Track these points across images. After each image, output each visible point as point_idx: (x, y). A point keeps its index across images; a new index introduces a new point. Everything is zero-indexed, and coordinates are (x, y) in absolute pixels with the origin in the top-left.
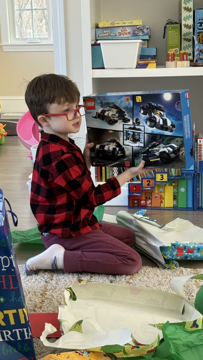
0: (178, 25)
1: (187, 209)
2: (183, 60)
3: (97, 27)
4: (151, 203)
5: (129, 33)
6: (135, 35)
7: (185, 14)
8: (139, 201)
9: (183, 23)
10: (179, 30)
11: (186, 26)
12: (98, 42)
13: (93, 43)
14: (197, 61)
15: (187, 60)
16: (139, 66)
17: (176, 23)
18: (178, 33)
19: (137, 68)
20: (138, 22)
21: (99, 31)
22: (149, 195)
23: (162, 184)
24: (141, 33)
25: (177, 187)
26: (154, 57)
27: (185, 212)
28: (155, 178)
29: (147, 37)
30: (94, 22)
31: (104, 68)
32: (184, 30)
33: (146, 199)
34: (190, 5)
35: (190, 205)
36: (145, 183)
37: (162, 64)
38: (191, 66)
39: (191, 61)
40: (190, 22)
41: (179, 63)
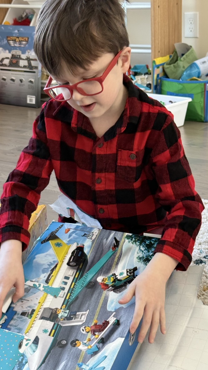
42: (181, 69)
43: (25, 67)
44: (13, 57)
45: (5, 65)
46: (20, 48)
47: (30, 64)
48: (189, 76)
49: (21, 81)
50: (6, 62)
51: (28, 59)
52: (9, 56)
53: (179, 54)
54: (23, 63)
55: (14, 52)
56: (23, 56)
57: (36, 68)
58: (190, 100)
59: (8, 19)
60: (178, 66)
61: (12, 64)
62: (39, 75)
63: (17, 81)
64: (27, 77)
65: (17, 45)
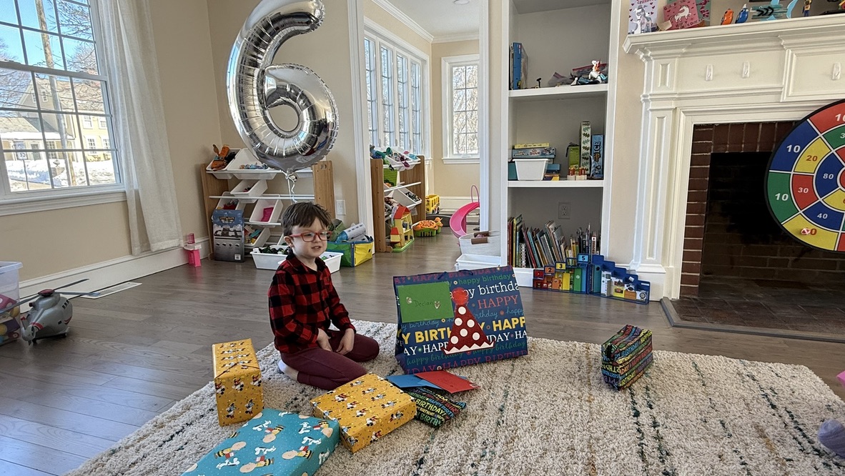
0: (578, 147)
1: (581, 292)
2: (582, 174)
3: (513, 148)
4: (551, 286)
5: (539, 153)
6: (543, 155)
7: (584, 139)
8: (542, 283)
9: (582, 145)
10: (578, 151)
11: (585, 148)
12: (514, 160)
13: (510, 160)
14: (593, 175)
15: (584, 174)
16: (545, 179)
17: (577, 145)
18: (578, 153)
19: (543, 180)
20: (546, 145)
21: (515, 152)
22: (550, 279)
23: (561, 272)
24: (548, 153)
25: (573, 274)
26: (558, 172)
27: (579, 295)
28: (555, 267)
29: (553, 156)
30: (511, 144)
31: (517, 180)
32: (583, 151)
33: (548, 283)
34: (589, 132)
35: (584, 290)
36: (547, 270)
37: (563, 177)
38: (588, 179)
39: (588, 175)
40: (588, 145)
41: (578, 177)
42: (336, 235)
43: (232, 236)
44: (224, 229)
45: (219, 235)
46: (229, 224)
47: (236, 234)
48: (341, 239)
49: (230, 245)
50: (219, 233)
51: (235, 231)
52: (222, 229)
53: (334, 225)
54: (230, 234)
55: (224, 227)
56: (231, 229)
57: (241, 236)
58: (342, 254)
59: (220, 206)
60: (334, 233)
61: (223, 235)
62: (243, 241)
63: (228, 246)
64: (234, 243)
65: (227, 222)
